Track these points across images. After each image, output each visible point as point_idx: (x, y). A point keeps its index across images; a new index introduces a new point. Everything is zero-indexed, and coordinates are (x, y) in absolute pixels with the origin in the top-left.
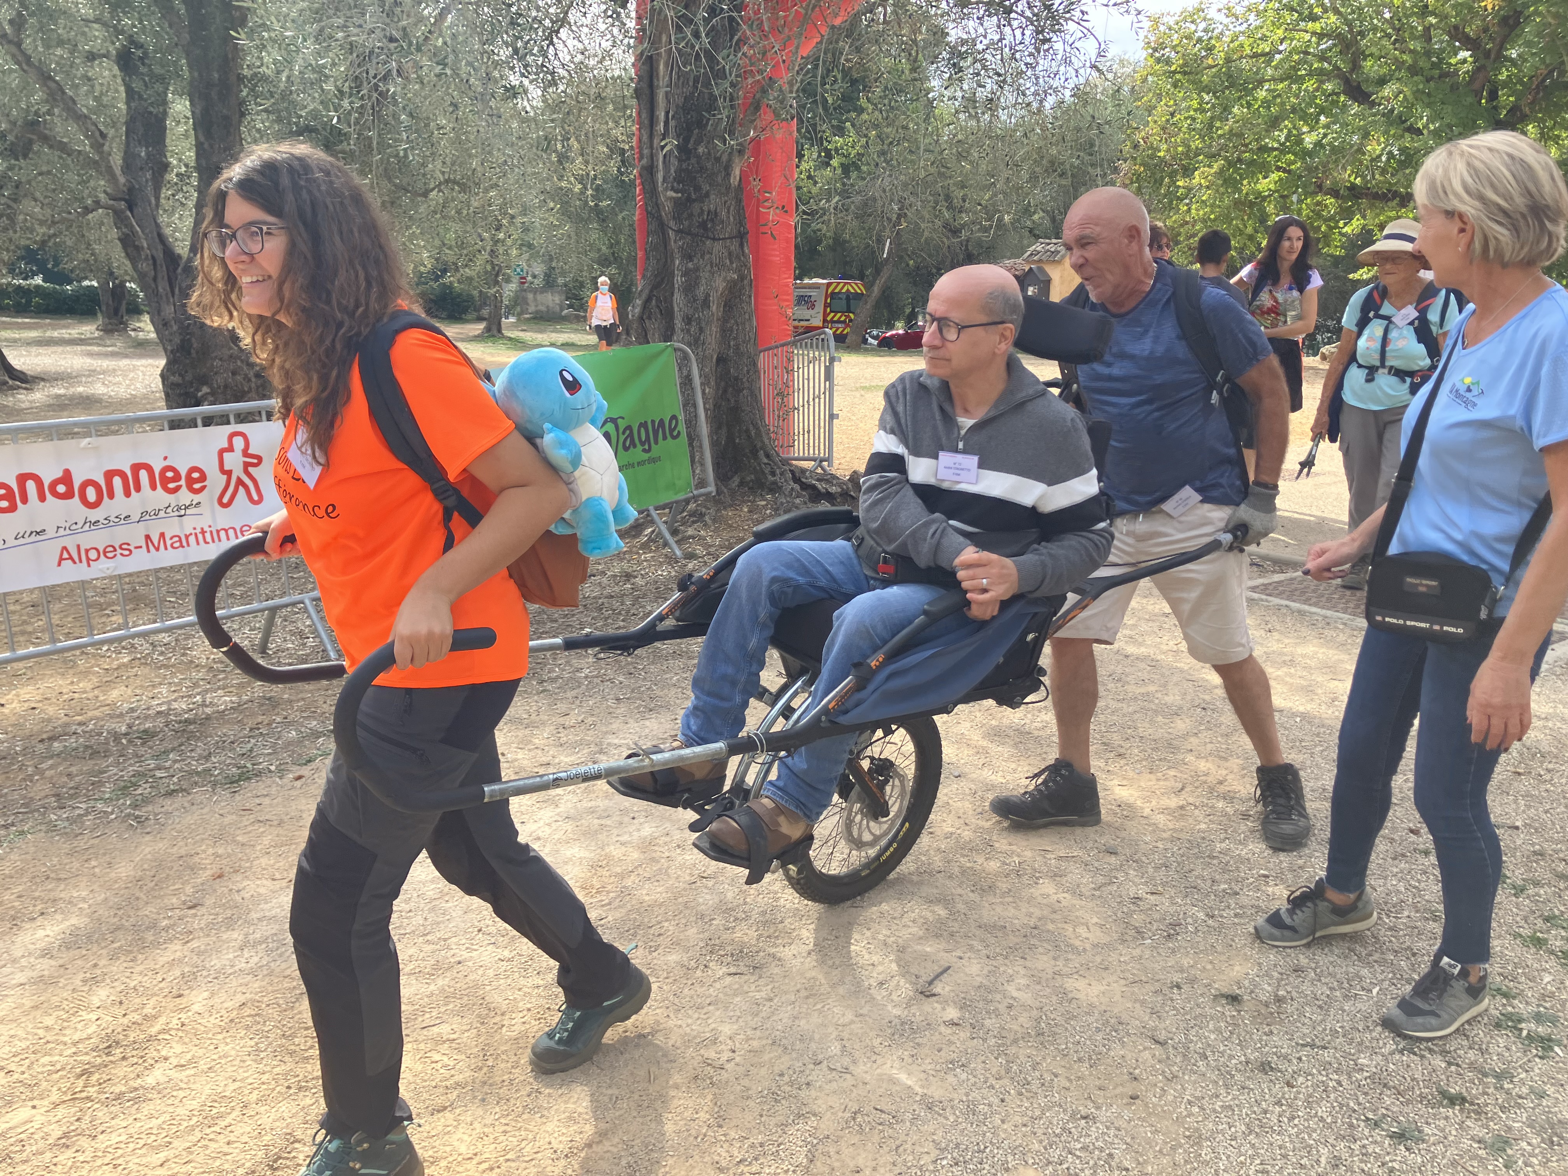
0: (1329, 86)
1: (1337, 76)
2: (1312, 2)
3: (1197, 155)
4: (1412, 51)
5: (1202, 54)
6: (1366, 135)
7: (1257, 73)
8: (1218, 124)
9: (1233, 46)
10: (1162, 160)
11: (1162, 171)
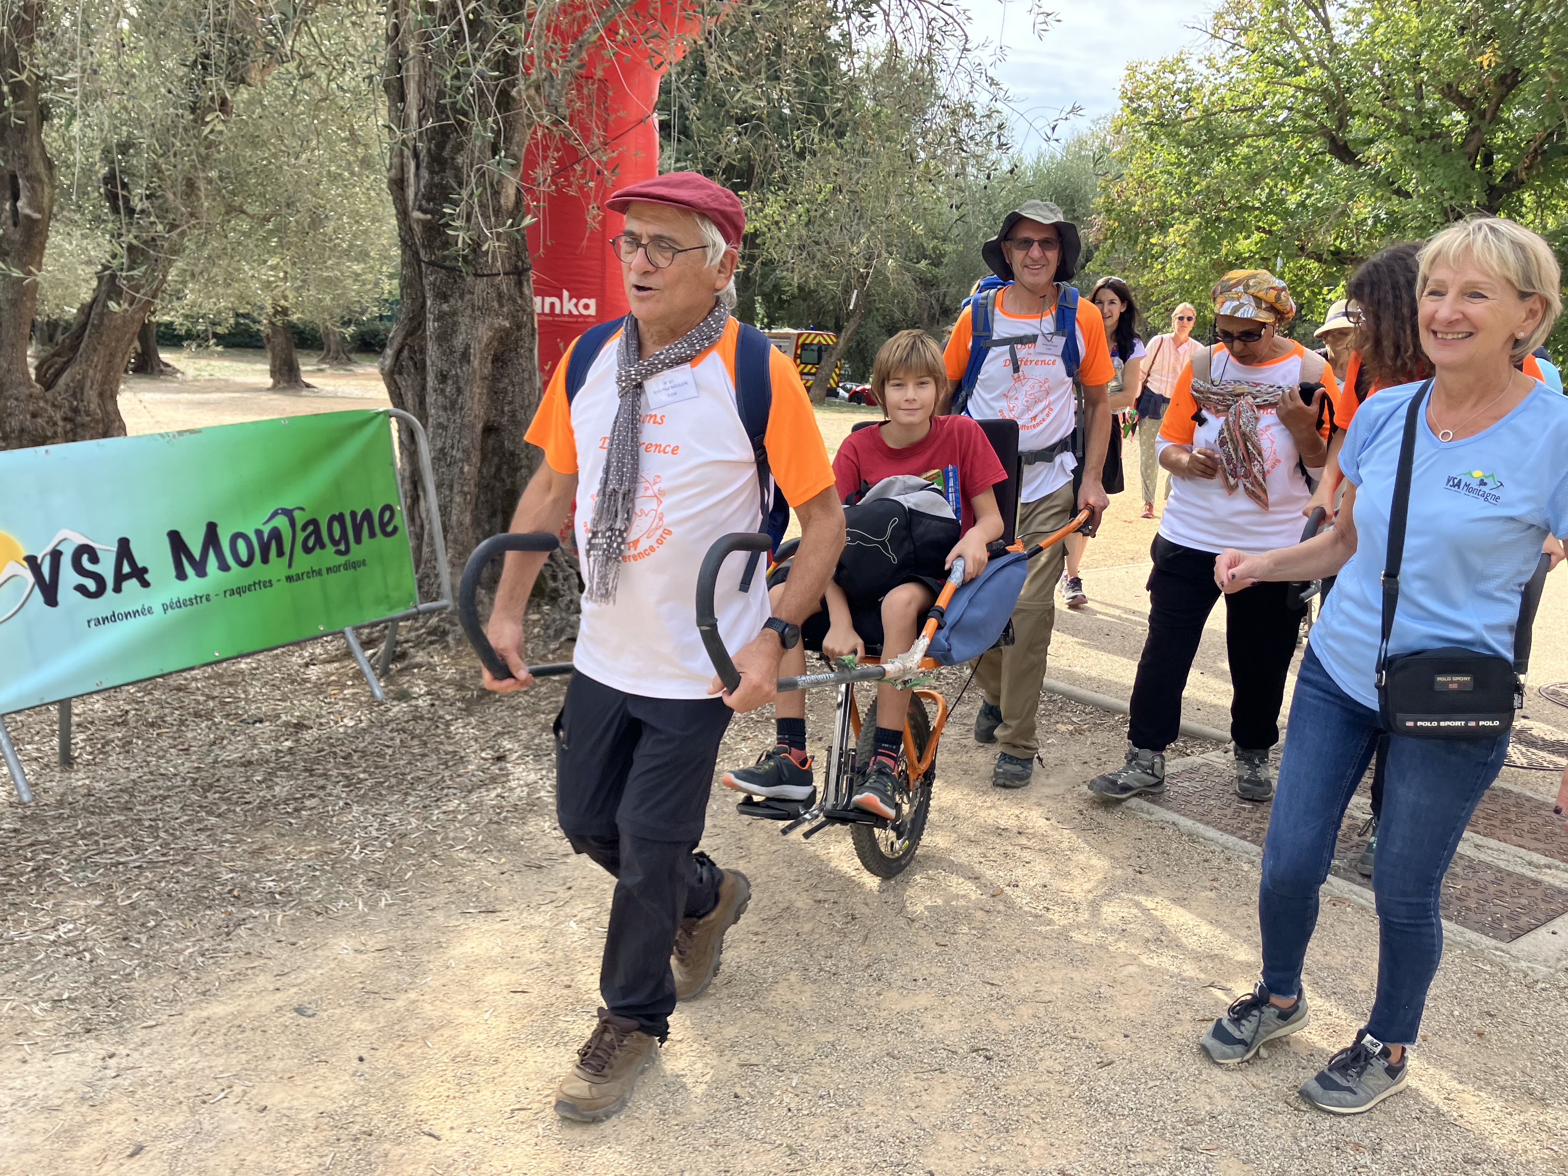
0: (1315, 145)
1: (1323, 134)
2: (1298, 56)
3: (1173, 212)
4: (1402, 109)
5: (1180, 105)
6: (1351, 196)
7: (1237, 127)
8: (1195, 179)
9: (1213, 99)
10: (1138, 215)
11: (1137, 228)
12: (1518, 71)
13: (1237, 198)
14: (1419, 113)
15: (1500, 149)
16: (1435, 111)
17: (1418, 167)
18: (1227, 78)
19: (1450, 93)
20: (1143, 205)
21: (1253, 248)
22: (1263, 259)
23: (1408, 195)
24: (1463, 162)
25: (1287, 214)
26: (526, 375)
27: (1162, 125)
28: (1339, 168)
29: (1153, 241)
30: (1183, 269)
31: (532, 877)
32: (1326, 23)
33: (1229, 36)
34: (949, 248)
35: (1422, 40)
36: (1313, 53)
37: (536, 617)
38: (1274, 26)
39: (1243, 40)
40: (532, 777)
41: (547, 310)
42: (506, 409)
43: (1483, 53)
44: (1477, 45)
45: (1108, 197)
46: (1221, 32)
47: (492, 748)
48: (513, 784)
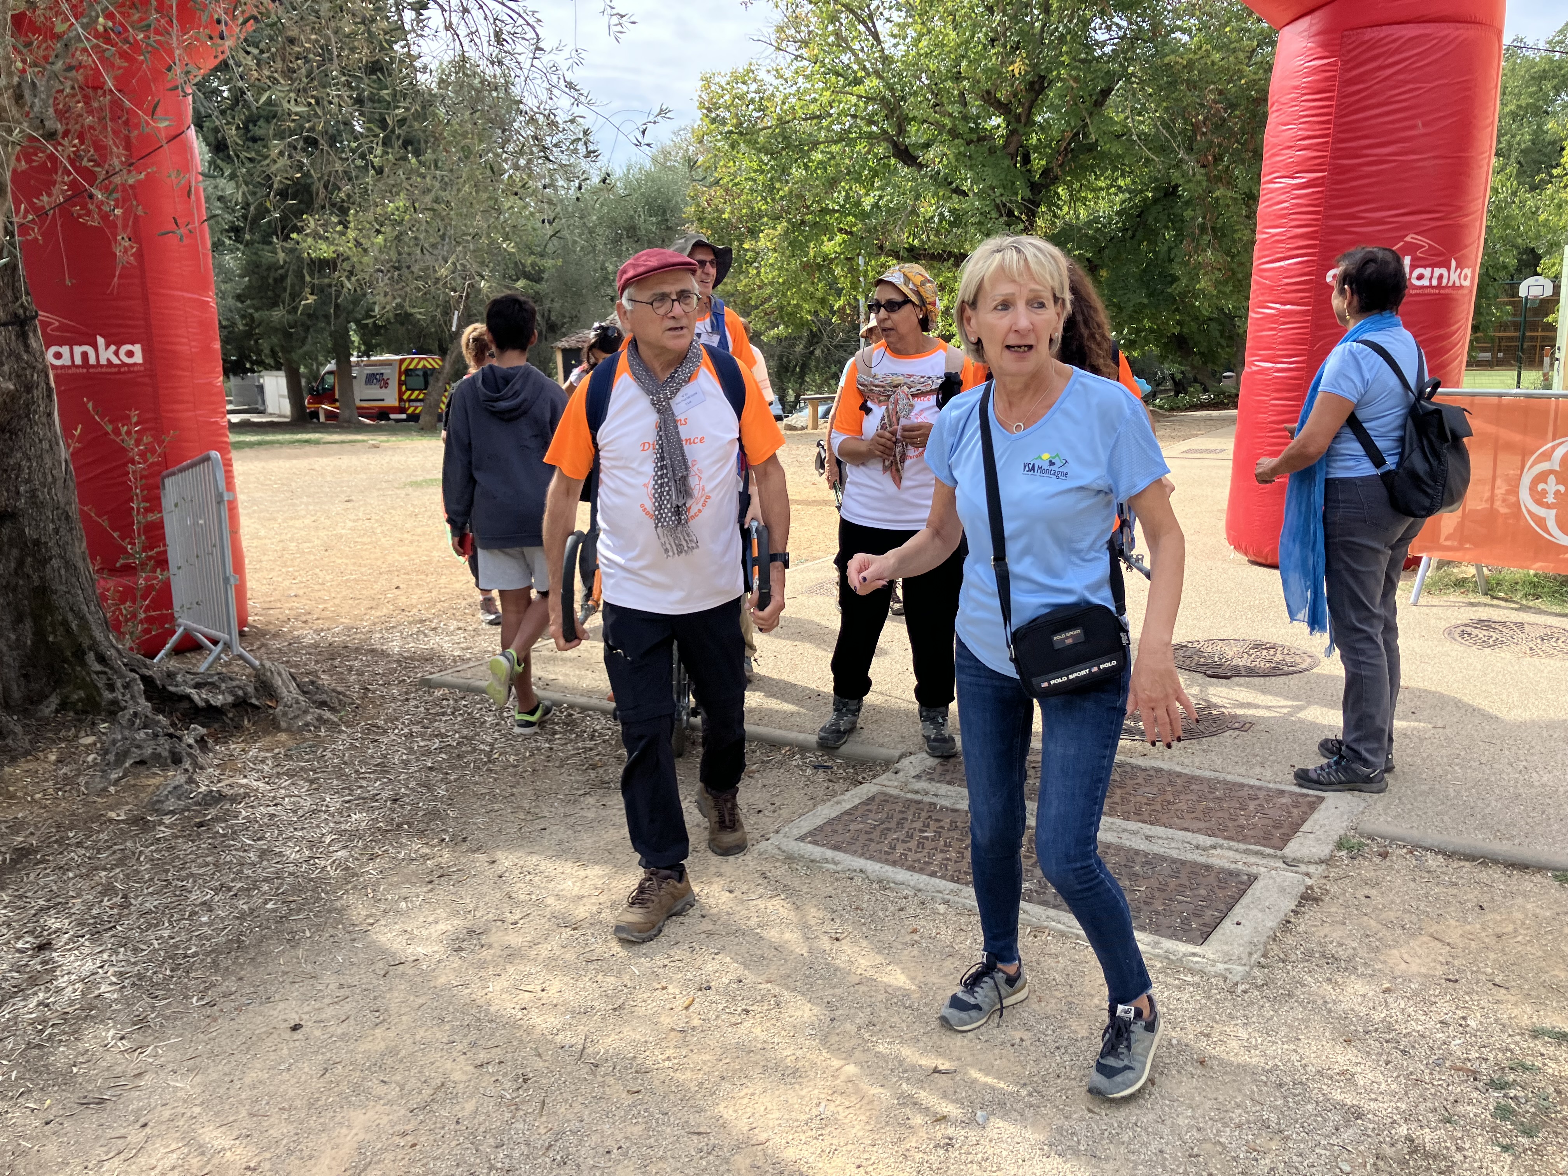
0: (880, 150)
1: (886, 140)
2: (855, 67)
3: (761, 217)
4: (950, 115)
5: (755, 114)
6: (917, 197)
7: (810, 135)
8: (778, 185)
9: (785, 107)
10: (728, 222)
11: (730, 234)
12: (1044, 77)
13: (818, 202)
14: (965, 118)
15: (1036, 149)
16: (978, 117)
17: (971, 168)
18: (795, 88)
19: (990, 100)
20: (732, 212)
21: (837, 249)
22: (847, 259)
23: (965, 194)
24: (1007, 162)
25: (864, 216)
26: (45, 445)
27: (741, 133)
28: (904, 170)
29: (746, 246)
30: (776, 273)
31: (91, 1120)
32: (876, 36)
33: (791, 49)
34: (548, 263)
35: (961, 51)
36: (868, 65)
37: (90, 740)
38: (831, 39)
39: (804, 52)
40: (90, 966)
41: (78, 361)
42: (22, 489)
43: (1012, 63)
44: (1008, 55)
45: (698, 205)
46: (784, 45)
47: (31, 932)
48: (61, 982)
